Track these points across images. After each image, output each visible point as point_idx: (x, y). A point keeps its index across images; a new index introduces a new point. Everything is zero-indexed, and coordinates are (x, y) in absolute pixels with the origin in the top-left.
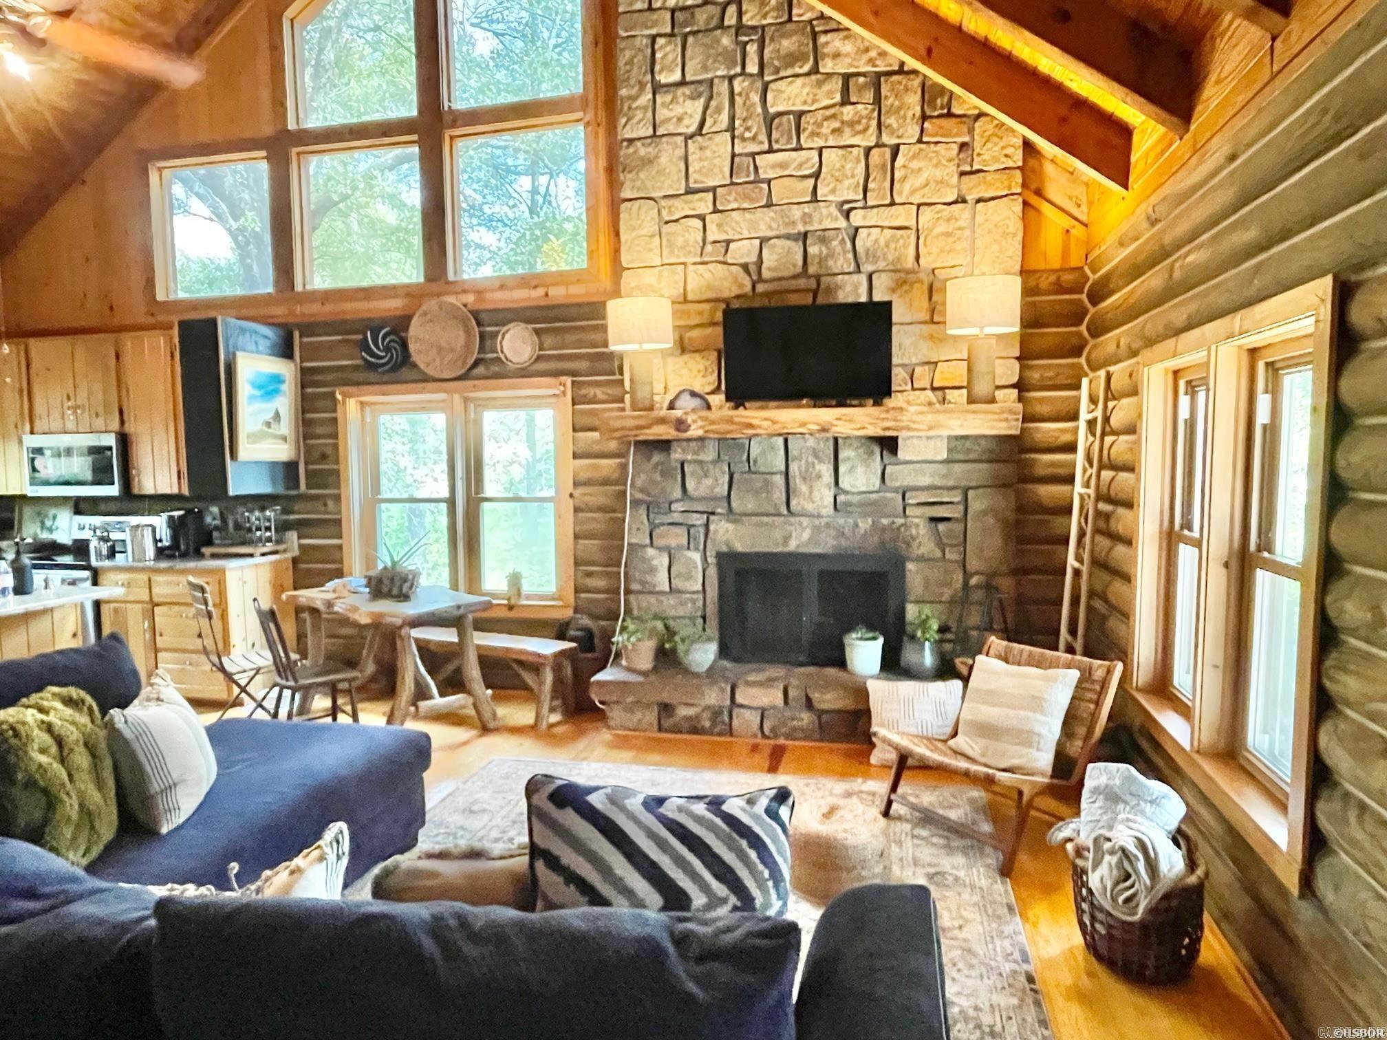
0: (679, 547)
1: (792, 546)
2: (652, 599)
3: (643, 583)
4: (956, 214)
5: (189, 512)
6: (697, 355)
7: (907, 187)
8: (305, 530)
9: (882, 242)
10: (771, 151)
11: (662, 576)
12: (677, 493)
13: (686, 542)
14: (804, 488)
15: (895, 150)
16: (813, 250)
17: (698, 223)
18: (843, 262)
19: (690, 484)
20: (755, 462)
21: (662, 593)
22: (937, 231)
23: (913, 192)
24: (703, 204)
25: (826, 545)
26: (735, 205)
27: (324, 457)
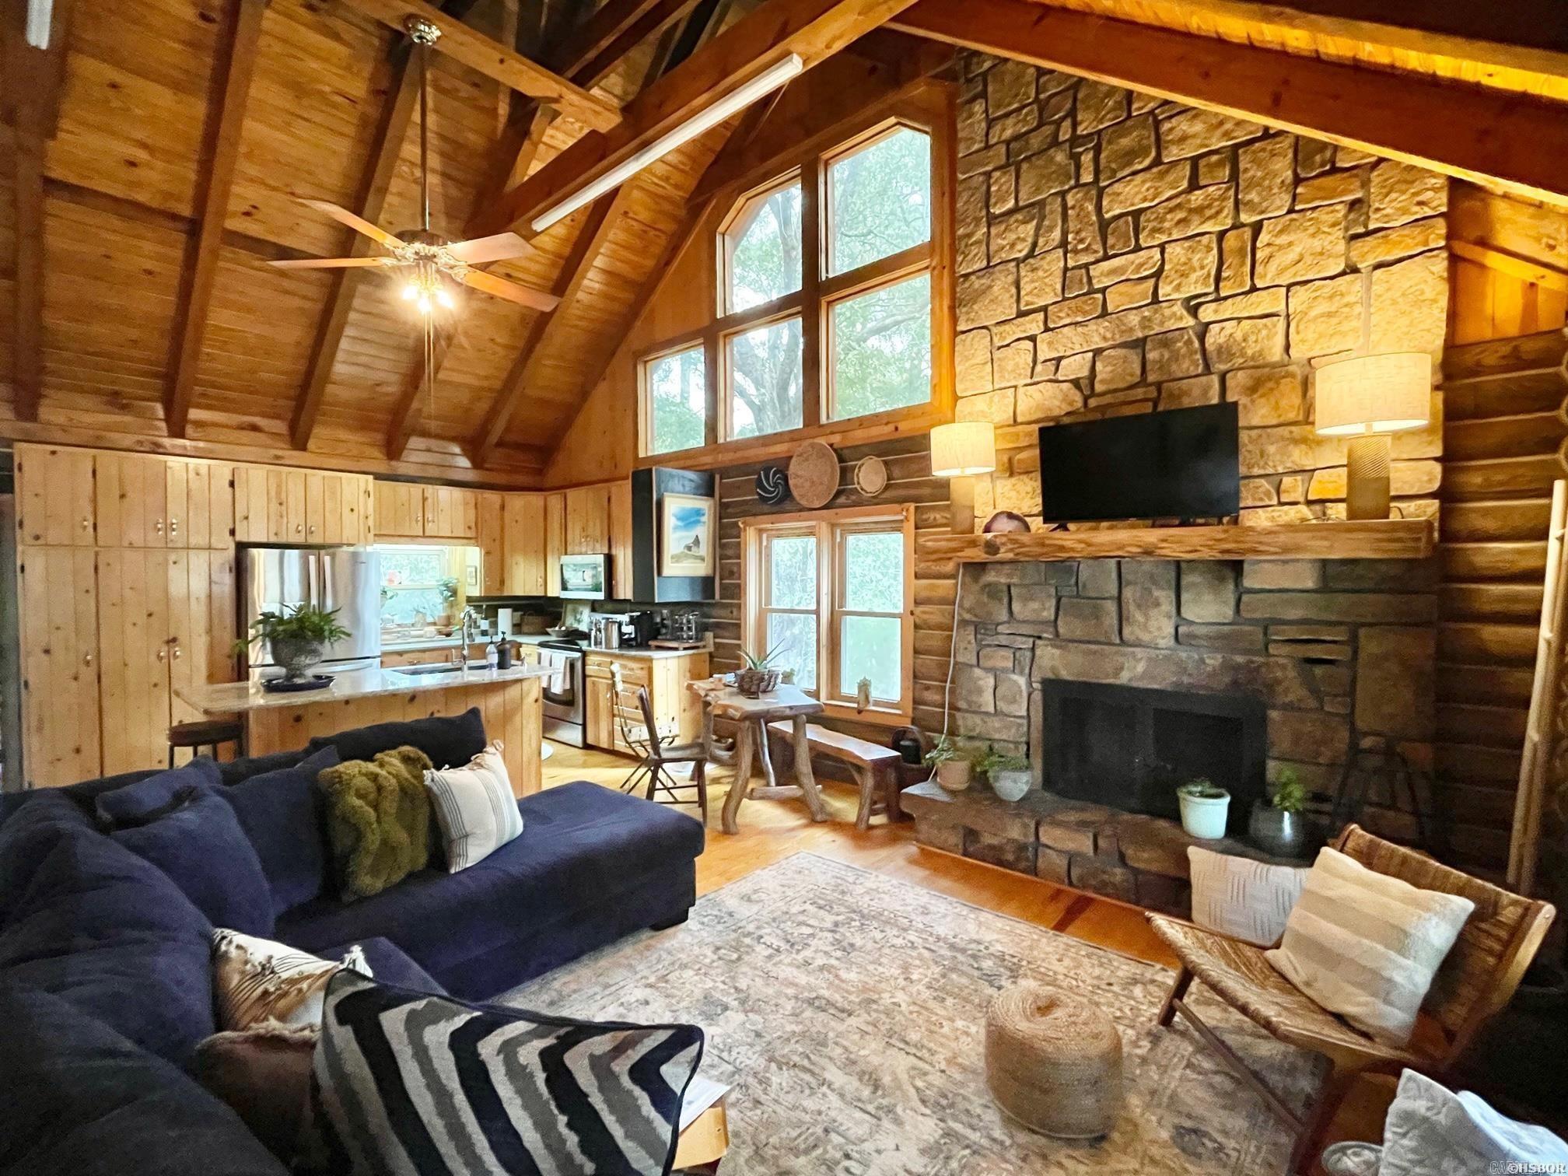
0: (1004, 670)
1: (1124, 678)
2: (977, 719)
3: (969, 703)
4: (1343, 289)
5: (644, 613)
6: (1024, 477)
7: (1273, 267)
8: (720, 632)
9: (1239, 336)
10: (1106, 257)
11: (988, 697)
12: (1004, 616)
13: (1011, 665)
14: (1139, 617)
15: (1257, 228)
16: (1152, 355)
17: (1029, 345)
18: (1191, 364)
19: (1016, 607)
20: (1084, 586)
21: (987, 713)
22: (1313, 313)
23: (1281, 272)
24: (1033, 325)
25: (1163, 680)
26: (1067, 321)
27: (731, 574)
